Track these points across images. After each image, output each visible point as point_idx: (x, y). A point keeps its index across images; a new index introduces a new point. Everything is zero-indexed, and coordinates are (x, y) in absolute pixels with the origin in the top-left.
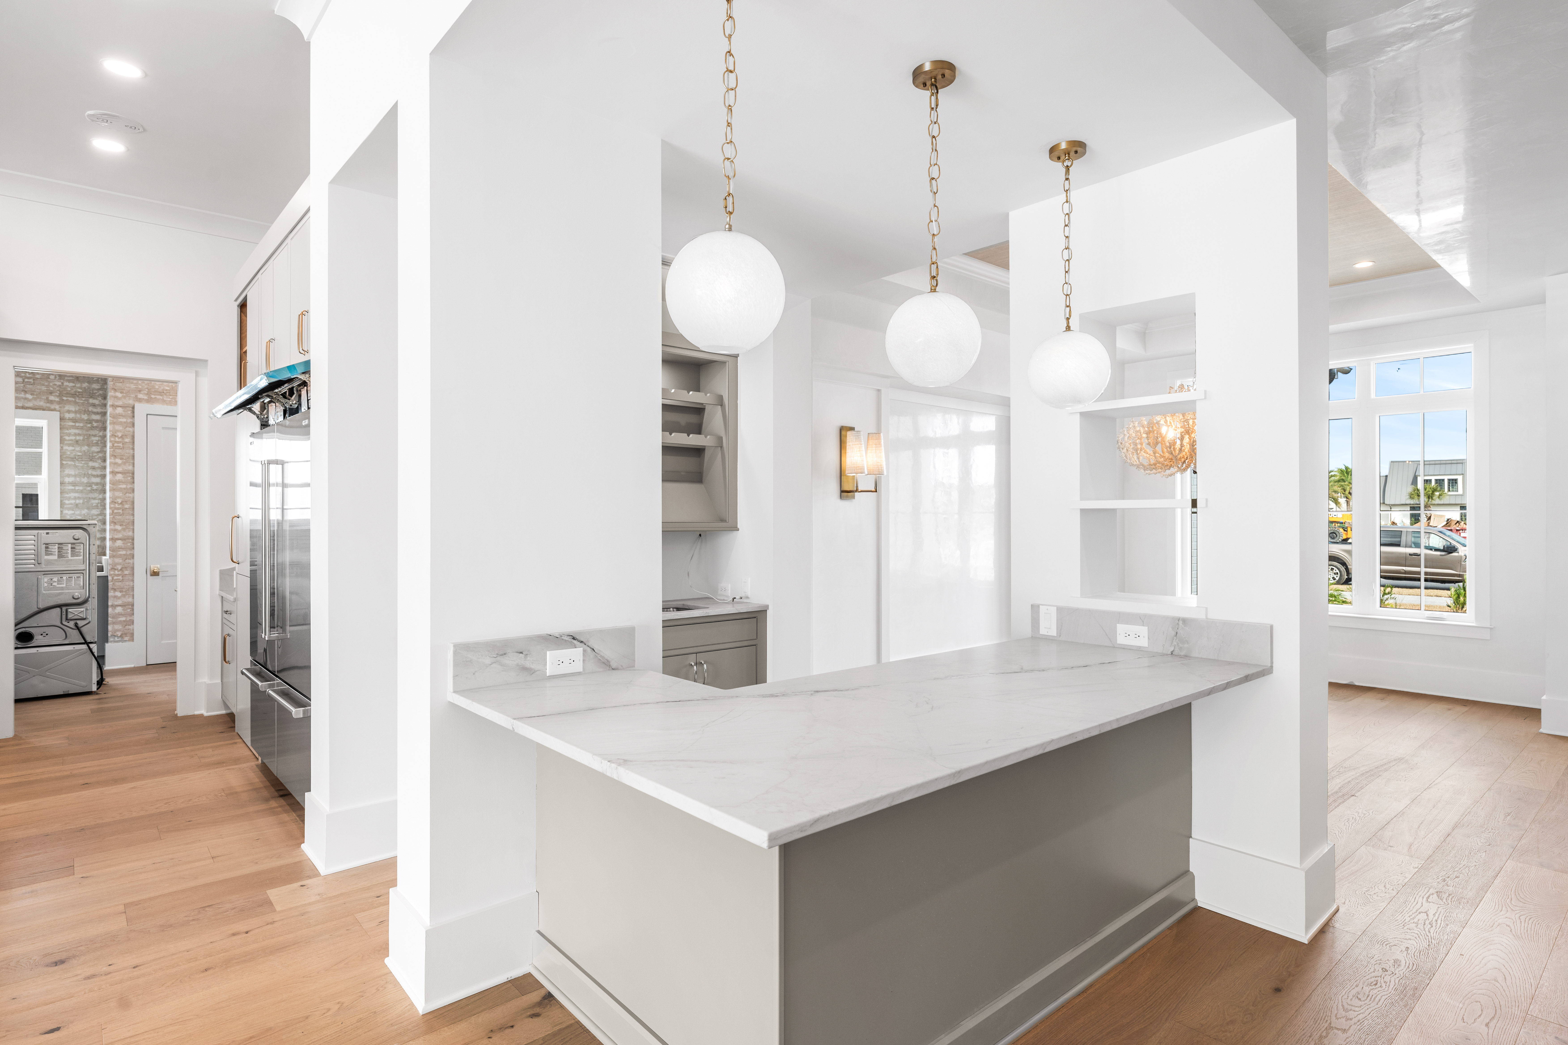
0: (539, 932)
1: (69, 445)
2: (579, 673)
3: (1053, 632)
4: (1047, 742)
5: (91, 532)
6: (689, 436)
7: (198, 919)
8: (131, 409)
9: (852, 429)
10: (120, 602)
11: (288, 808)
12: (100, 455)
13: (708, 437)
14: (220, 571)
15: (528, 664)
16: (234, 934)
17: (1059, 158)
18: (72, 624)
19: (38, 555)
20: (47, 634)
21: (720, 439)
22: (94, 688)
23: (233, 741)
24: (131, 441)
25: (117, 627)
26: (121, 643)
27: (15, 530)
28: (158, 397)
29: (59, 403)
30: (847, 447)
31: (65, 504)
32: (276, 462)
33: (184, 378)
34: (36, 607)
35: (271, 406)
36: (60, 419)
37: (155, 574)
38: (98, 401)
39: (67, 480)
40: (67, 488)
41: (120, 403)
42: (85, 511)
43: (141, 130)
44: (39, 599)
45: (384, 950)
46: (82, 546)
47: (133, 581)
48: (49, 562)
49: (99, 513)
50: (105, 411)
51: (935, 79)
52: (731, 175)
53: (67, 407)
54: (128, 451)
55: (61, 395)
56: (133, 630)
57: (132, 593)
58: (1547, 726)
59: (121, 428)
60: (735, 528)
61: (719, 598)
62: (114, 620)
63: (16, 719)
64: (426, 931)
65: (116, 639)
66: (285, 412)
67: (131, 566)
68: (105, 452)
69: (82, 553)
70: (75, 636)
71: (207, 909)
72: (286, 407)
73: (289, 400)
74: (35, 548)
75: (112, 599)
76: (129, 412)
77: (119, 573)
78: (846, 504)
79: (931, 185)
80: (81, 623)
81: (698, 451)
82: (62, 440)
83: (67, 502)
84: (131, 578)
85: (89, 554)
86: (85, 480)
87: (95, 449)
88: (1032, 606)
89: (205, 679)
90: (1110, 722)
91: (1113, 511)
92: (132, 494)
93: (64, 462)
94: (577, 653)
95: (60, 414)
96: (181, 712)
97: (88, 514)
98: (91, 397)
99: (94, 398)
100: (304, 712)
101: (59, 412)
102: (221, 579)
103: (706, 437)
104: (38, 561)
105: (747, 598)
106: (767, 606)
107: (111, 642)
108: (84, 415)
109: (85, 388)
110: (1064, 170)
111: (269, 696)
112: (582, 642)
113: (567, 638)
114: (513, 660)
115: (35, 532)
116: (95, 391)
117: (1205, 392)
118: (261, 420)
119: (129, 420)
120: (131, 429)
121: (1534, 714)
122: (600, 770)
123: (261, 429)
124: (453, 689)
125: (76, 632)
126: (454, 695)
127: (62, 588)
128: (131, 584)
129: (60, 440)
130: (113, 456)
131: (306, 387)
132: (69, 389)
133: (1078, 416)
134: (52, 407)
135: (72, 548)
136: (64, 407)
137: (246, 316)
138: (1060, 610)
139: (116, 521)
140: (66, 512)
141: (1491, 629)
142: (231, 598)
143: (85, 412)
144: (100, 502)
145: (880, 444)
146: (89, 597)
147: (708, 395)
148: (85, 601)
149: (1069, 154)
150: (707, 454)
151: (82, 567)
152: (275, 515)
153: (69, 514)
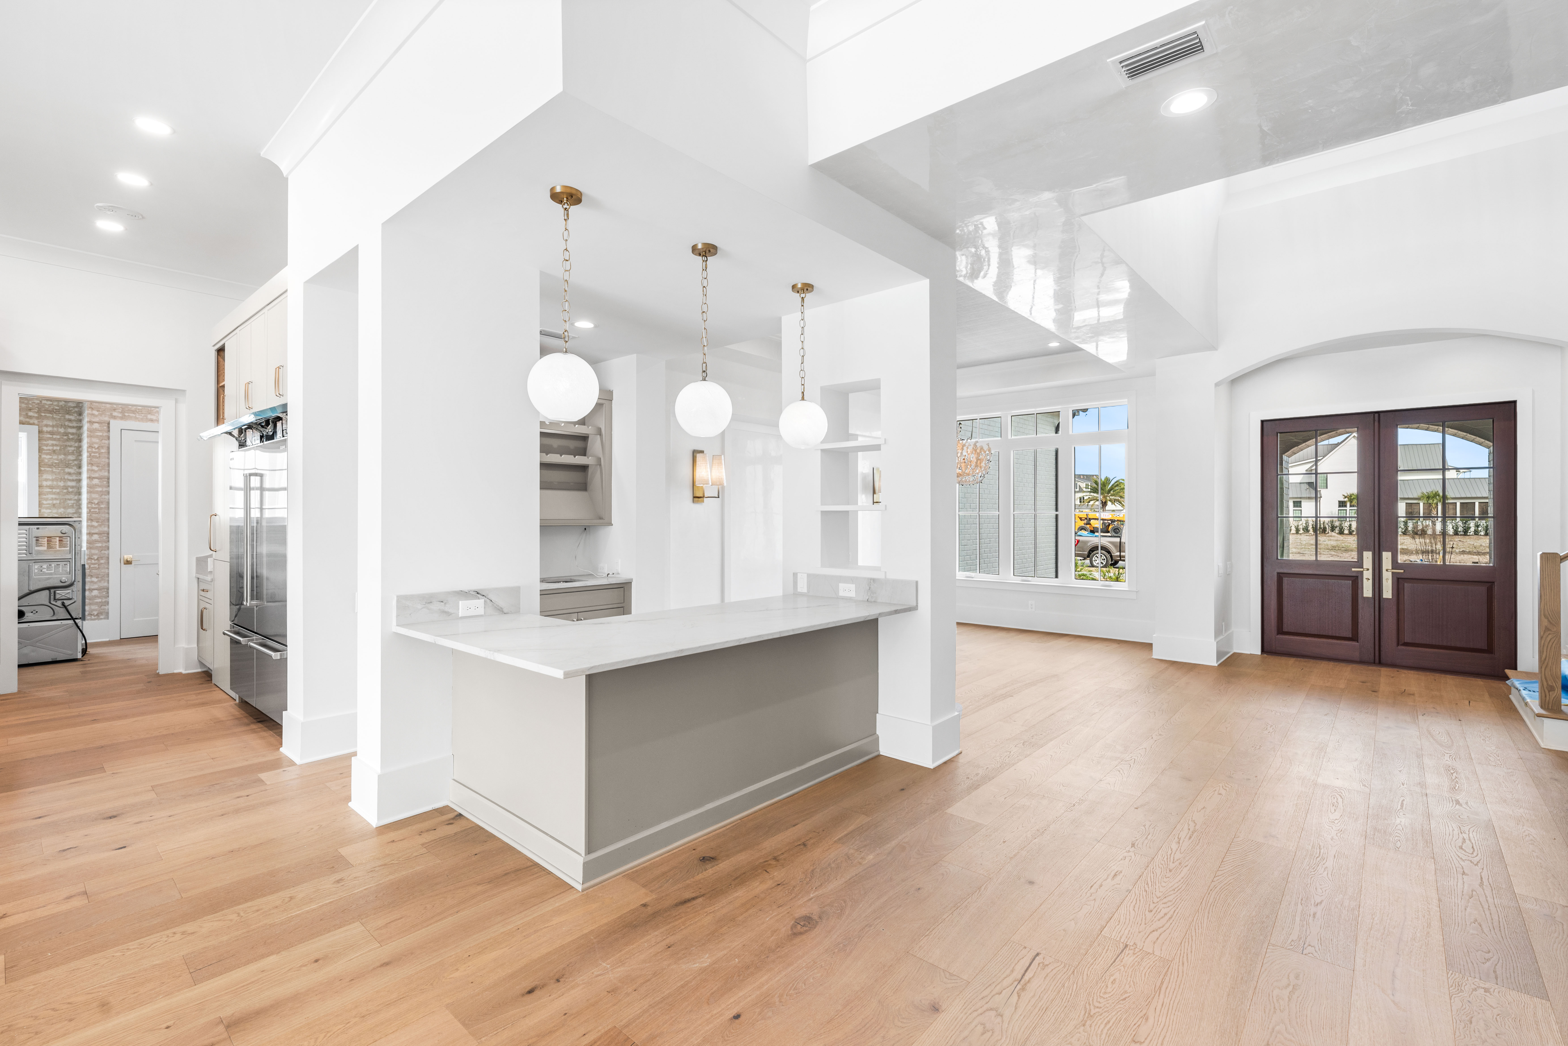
0: (454, 780)
1: (47, 454)
2: (481, 616)
3: (805, 590)
4: (742, 639)
5: (76, 528)
6: (575, 457)
7: (209, 791)
8: (107, 424)
9: (702, 452)
10: (96, 586)
11: (265, 728)
12: (76, 462)
13: (590, 458)
14: (197, 558)
15: (446, 609)
16: (238, 797)
17: (798, 292)
18: (59, 603)
19: (29, 547)
20: (37, 612)
21: (599, 459)
22: (79, 656)
23: (210, 690)
24: (107, 451)
25: (93, 607)
26: (97, 621)
27: (19, 525)
28: (131, 415)
29: (37, 418)
30: (697, 465)
31: (43, 504)
32: (256, 475)
33: (166, 405)
34: (27, 589)
35: (248, 431)
36: (39, 432)
37: (128, 562)
38: (73, 417)
39: (45, 483)
40: (45, 490)
41: (97, 419)
42: (61, 510)
43: (140, 217)
44: (30, 582)
45: (349, 799)
46: (69, 539)
47: (108, 568)
48: (39, 552)
49: (75, 511)
50: (81, 425)
51: (705, 252)
52: (567, 320)
53: (45, 422)
54: (103, 460)
55: (39, 412)
56: (108, 609)
57: (107, 579)
58: (1157, 654)
59: (98, 441)
60: (610, 524)
61: (598, 574)
62: (91, 602)
63: (19, 680)
64: (378, 776)
65: (93, 617)
66: (262, 437)
67: (107, 556)
68: (81, 461)
69: (69, 545)
70: (62, 613)
71: (215, 786)
72: (263, 434)
73: (266, 428)
74: (27, 541)
75: (89, 583)
76: (105, 427)
77: (95, 562)
78: (697, 507)
79: (703, 316)
80: (67, 603)
81: (584, 468)
82: (40, 450)
83: (45, 502)
84: (106, 566)
85: (75, 545)
86: (61, 484)
87: (71, 457)
88: (794, 573)
89: (183, 644)
90: (788, 631)
91: (847, 512)
92: (108, 496)
93: (42, 469)
94: (480, 602)
95: (39, 427)
96: (162, 671)
97: (64, 513)
98: (68, 413)
99: (70, 415)
100: (281, 655)
101: (37, 426)
102: (197, 565)
103: (588, 458)
104: (29, 551)
105: (618, 574)
106: (632, 579)
107: (88, 620)
108: (61, 428)
109: (62, 405)
110: (800, 299)
111: (251, 647)
112: (483, 596)
113: (474, 593)
114: (436, 606)
115: (27, 527)
116: (71, 409)
117: (885, 439)
118: (240, 442)
119: (105, 434)
120: (107, 442)
121: (1149, 646)
122: (484, 656)
123: (239, 448)
124: (397, 624)
125: (63, 610)
126: (397, 627)
127: (51, 574)
128: (107, 571)
129: (39, 450)
130: (90, 464)
131: (281, 421)
132: (47, 407)
133: (819, 452)
134: (31, 421)
135: (59, 541)
136: (42, 422)
137: (224, 360)
138: (809, 575)
139: (92, 518)
140: (43, 510)
141: (1137, 592)
142: (209, 578)
143: (62, 426)
144: (75, 502)
145: (721, 463)
146: (75, 581)
147: (590, 427)
148: (72, 585)
149: (803, 290)
150: (590, 470)
151: (69, 556)
152: (255, 514)
153: (46, 512)
